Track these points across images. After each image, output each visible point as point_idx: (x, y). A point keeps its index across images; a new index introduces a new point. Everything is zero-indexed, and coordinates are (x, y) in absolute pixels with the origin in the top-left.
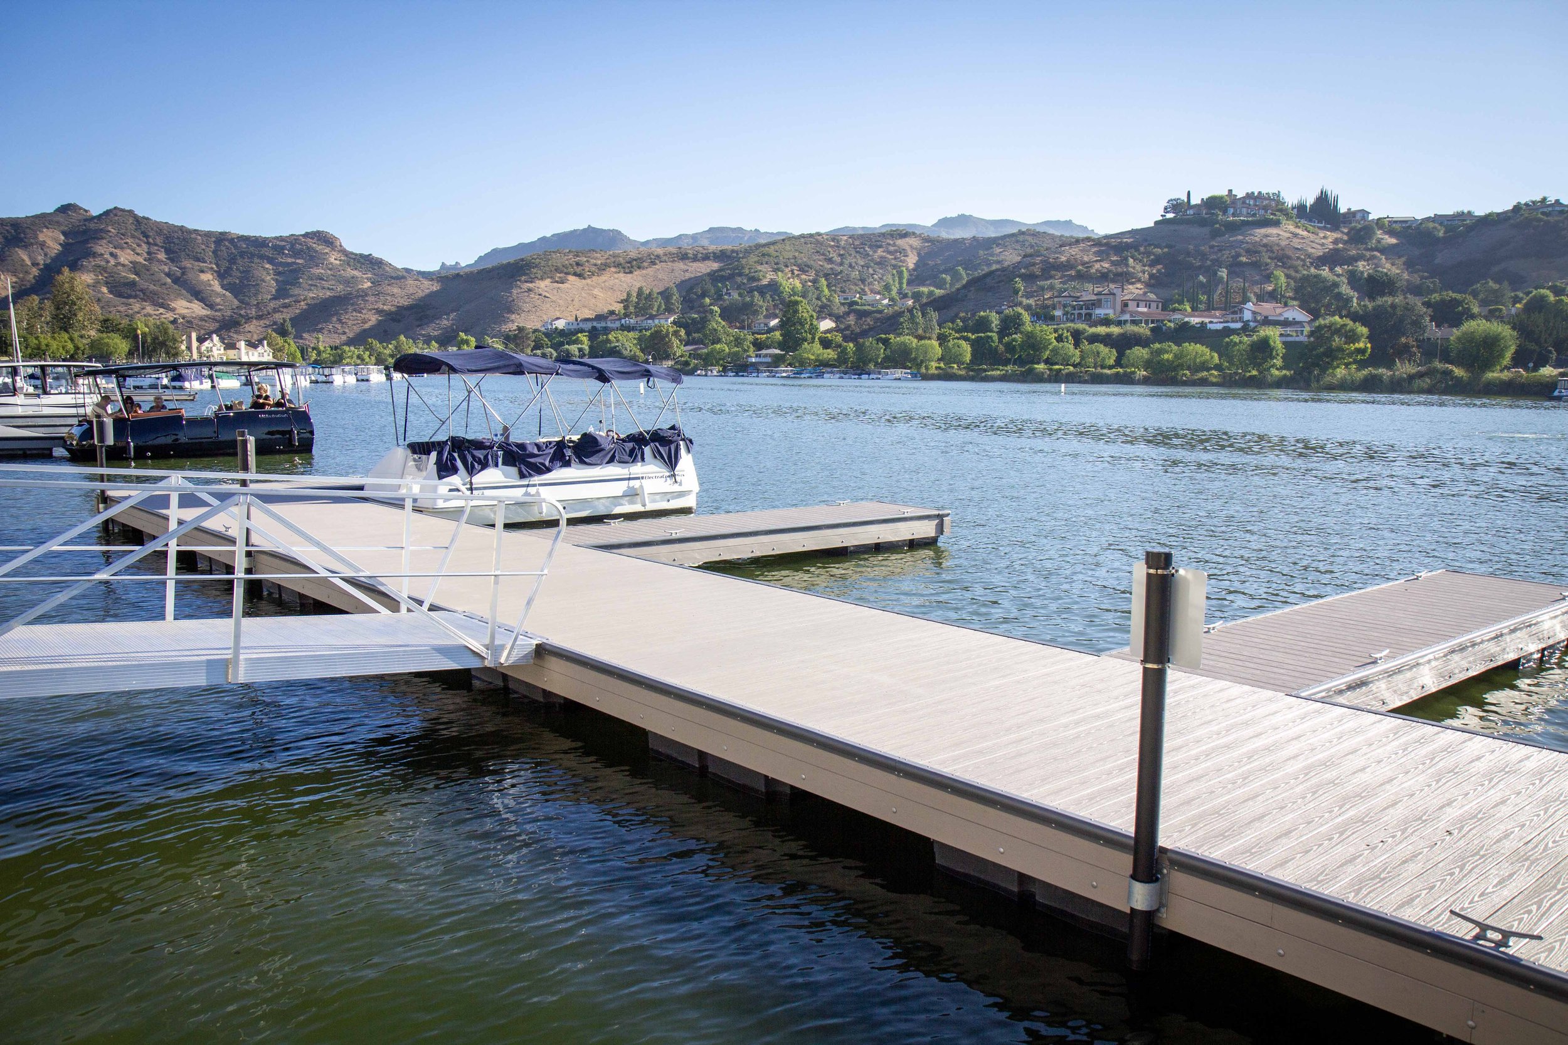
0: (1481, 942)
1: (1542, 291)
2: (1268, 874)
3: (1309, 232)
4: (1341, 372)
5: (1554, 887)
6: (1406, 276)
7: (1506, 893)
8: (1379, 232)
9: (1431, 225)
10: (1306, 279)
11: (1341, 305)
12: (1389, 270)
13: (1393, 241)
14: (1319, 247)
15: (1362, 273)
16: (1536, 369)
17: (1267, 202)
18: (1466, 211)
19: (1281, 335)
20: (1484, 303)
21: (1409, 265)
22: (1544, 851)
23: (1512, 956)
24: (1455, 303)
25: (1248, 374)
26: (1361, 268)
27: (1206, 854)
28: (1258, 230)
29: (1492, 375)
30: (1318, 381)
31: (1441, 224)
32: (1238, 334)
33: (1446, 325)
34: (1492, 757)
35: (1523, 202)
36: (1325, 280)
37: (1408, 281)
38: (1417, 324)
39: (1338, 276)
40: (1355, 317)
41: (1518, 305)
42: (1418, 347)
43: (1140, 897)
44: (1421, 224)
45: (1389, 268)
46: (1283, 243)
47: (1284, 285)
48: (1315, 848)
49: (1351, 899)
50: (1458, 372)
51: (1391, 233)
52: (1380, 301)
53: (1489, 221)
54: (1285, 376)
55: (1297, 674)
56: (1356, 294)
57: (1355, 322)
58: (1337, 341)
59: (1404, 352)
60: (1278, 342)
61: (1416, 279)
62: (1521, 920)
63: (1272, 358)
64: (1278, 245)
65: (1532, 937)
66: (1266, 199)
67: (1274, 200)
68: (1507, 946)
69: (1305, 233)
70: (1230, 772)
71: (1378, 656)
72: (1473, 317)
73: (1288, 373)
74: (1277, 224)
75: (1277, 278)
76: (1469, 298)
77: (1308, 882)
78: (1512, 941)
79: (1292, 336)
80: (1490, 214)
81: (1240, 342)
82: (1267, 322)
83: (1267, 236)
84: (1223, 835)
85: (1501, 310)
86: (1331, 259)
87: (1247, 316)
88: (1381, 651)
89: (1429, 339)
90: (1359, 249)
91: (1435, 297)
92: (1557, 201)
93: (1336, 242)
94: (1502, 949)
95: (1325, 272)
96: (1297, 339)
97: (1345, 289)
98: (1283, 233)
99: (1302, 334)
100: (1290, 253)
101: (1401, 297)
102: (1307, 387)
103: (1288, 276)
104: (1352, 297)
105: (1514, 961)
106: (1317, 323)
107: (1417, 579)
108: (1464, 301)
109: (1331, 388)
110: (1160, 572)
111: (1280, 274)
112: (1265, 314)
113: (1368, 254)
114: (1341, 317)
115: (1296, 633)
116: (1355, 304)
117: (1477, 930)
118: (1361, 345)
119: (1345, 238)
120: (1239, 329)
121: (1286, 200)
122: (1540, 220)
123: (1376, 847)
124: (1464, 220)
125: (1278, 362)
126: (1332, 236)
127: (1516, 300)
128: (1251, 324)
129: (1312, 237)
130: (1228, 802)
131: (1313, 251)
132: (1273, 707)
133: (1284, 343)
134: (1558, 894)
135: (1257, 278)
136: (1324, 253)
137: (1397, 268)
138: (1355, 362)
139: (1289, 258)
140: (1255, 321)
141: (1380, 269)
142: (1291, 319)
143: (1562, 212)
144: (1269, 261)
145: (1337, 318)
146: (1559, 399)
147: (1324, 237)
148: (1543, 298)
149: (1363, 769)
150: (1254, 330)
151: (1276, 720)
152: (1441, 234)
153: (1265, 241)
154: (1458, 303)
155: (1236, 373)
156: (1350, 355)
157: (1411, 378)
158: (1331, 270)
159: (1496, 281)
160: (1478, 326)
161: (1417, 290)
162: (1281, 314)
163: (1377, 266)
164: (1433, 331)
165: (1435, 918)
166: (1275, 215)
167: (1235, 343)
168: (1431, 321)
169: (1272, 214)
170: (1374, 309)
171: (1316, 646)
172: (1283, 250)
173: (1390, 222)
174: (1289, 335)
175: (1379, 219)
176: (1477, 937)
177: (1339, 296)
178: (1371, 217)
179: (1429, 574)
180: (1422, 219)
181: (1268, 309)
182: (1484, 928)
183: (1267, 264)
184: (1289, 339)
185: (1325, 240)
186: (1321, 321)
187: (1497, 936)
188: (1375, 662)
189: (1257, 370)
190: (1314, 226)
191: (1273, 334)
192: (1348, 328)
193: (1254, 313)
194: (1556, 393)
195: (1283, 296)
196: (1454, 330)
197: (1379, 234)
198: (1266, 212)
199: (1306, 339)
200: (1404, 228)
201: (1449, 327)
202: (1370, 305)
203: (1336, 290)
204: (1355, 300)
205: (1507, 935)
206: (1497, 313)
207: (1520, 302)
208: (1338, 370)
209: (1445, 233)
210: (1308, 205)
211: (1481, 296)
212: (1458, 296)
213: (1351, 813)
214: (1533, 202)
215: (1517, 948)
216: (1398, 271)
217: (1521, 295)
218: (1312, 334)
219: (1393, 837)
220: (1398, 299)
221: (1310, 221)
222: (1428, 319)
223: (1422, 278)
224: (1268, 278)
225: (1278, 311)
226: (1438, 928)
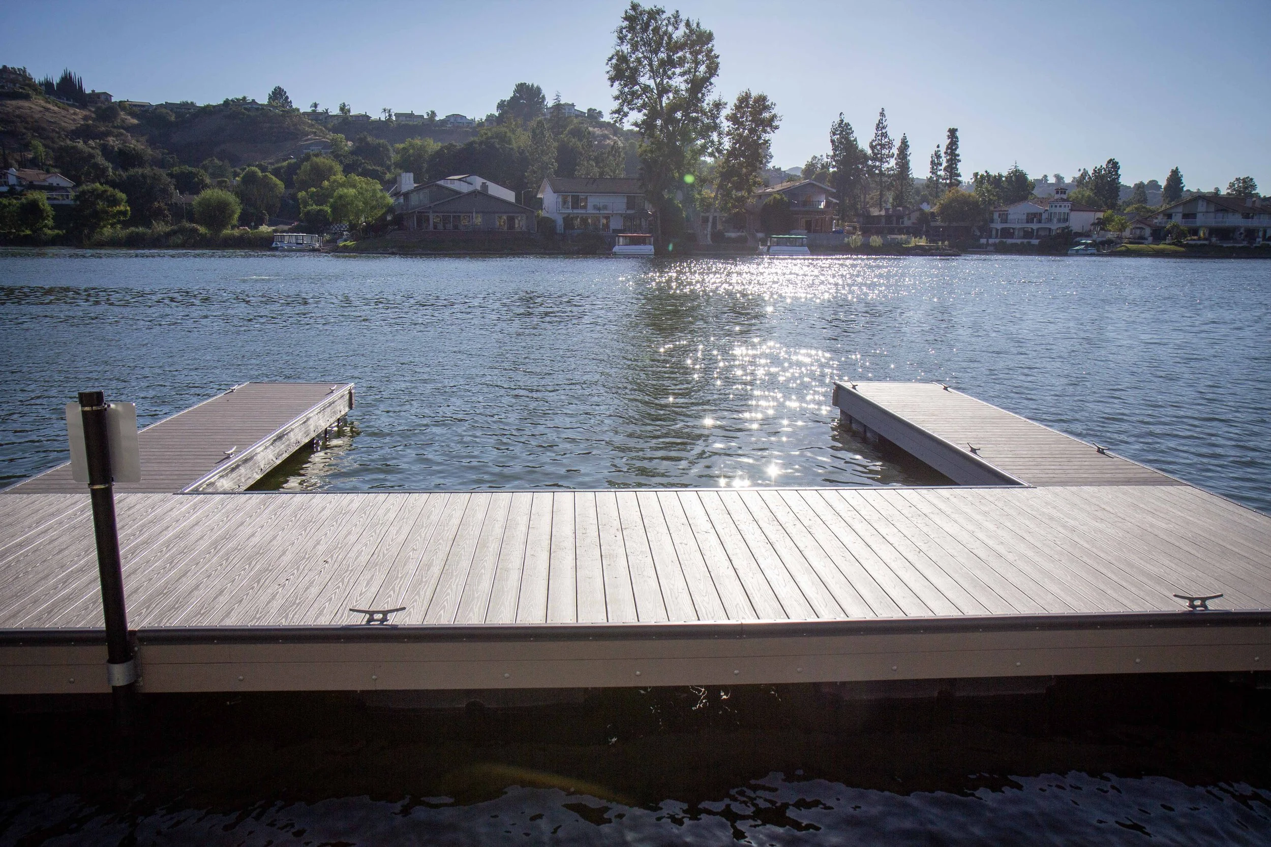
0: (372, 623)
1: (254, 168)
2: (221, 624)
3: (59, 107)
4: (107, 231)
5: (397, 577)
6: (149, 151)
7: (374, 589)
8: (122, 113)
9: (164, 111)
10: (61, 149)
11: (99, 174)
12: (135, 146)
13: (135, 121)
14: (71, 122)
15: (113, 147)
16: (256, 227)
17: (14, 76)
18: (189, 102)
19: (48, 199)
20: (213, 176)
21: (152, 143)
22: (384, 557)
23: (392, 625)
24: (191, 175)
25: (22, 234)
26: (111, 143)
27: (168, 625)
28: (9, 102)
29: (227, 232)
30: (89, 239)
31: (171, 110)
32: (6, 197)
33: (187, 192)
34: (331, 506)
35: (230, 99)
36: (81, 152)
37: (151, 155)
38: (164, 191)
39: (93, 148)
40: (114, 185)
41: (237, 178)
42: (169, 210)
43: (120, 675)
44: (156, 109)
45: (135, 144)
46: (37, 116)
47: (43, 154)
48: (245, 597)
49: (284, 623)
50: (202, 230)
51: (133, 115)
52: (132, 171)
53: (208, 111)
54: (58, 235)
55: (175, 477)
56: (111, 165)
57: (114, 189)
58: (101, 205)
59: (158, 214)
60: (47, 205)
61: (158, 154)
62: (388, 602)
63: (44, 219)
64: (32, 117)
65: (397, 610)
66: (11, 73)
67: (20, 75)
68: (387, 621)
69: (56, 109)
70: (157, 561)
71: (230, 452)
72: (205, 186)
73: (60, 232)
74: (27, 97)
75: (35, 148)
76: (202, 171)
77: (251, 621)
78: (389, 616)
79: (58, 200)
80: (208, 106)
81: (10, 204)
82: (32, 186)
83: (19, 108)
84: (173, 608)
85: (226, 182)
86: (84, 133)
87: (12, 180)
88: (231, 449)
89: (176, 204)
90: (107, 126)
91: (176, 170)
92: (253, 100)
93: (86, 118)
94: (385, 623)
95: (80, 144)
96: (64, 202)
97: (100, 160)
98: (35, 106)
99: (68, 198)
100: (45, 125)
101: (149, 169)
102: (80, 245)
103: (45, 146)
104: (108, 167)
105: (394, 628)
106: (81, 189)
107: (232, 391)
108: (198, 174)
109: (101, 245)
110: (94, 408)
111: (37, 143)
112: (30, 179)
113: (115, 131)
114: (101, 184)
115: (160, 446)
116: (111, 174)
117: (368, 616)
118: (122, 208)
119: (93, 115)
120: (6, 192)
121: (33, 77)
122: (243, 114)
123: (285, 585)
124: (189, 109)
125: (50, 222)
126: (81, 113)
127: (236, 174)
128: (17, 187)
129: (64, 113)
130: (167, 583)
131: (66, 125)
132: (168, 505)
133: (52, 206)
134: (401, 580)
135: (16, 146)
136: (77, 128)
137: (142, 144)
138: (119, 222)
139: (44, 129)
140: (21, 185)
141: (127, 144)
142: (55, 184)
143: (257, 109)
144: (24, 131)
145: (98, 185)
146: (276, 249)
147: (75, 114)
148: (253, 174)
149: (253, 535)
150: (21, 194)
151: (175, 513)
152: (173, 118)
153: (17, 112)
154: (194, 175)
155: (10, 233)
156: (114, 216)
157: (168, 235)
158: (85, 142)
159: (220, 159)
160: (212, 194)
161: (162, 164)
162: (45, 180)
163: (125, 142)
164: (178, 197)
165: (341, 618)
166: (24, 89)
167: (5, 205)
168: (176, 189)
169: (21, 88)
170: (129, 178)
171: (179, 453)
172: (36, 121)
173: (130, 105)
174: (55, 199)
175: (120, 102)
176: (369, 621)
177: (96, 166)
178: (113, 100)
179: (239, 387)
180: (157, 105)
181: (31, 174)
182: (372, 613)
183: (24, 134)
184: (56, 202)
185: (76, 116)
186: (84, 187)
187: (380, 616)
188: (228, 457)
189: (31, 230)
190: (63, 103)
191: (41, 197)
192: (109, 194)
193: (18, 178)
194: (274, 245)
195: (44, 164)
196: (195, 197)
197: (122, 114)
198: (15, 85)
199: (72, 203)
200: (142, 111)
201: (190, 194)
202: (124, 175)
203: (93, 161)
204: (110, 170)
205: (385, 613)
206: (224, 184)
207: (238, 176)
208: (105, 229)
209: (176, 118)
210: (55, 83)
211: (210, 170)
212: (194, 170)
213: (258, 567)
214: (237, 99)
215: (393, 620)
216: (143, 147)
217: (238, 170)
218: (77, 198)
219: (293, 574)
220: (147, 171)
221: (60, 98)
222: (173, 187)
223: (163, 154)
224: (27, 146)
225: (42, 177)
226: (344, 624)
